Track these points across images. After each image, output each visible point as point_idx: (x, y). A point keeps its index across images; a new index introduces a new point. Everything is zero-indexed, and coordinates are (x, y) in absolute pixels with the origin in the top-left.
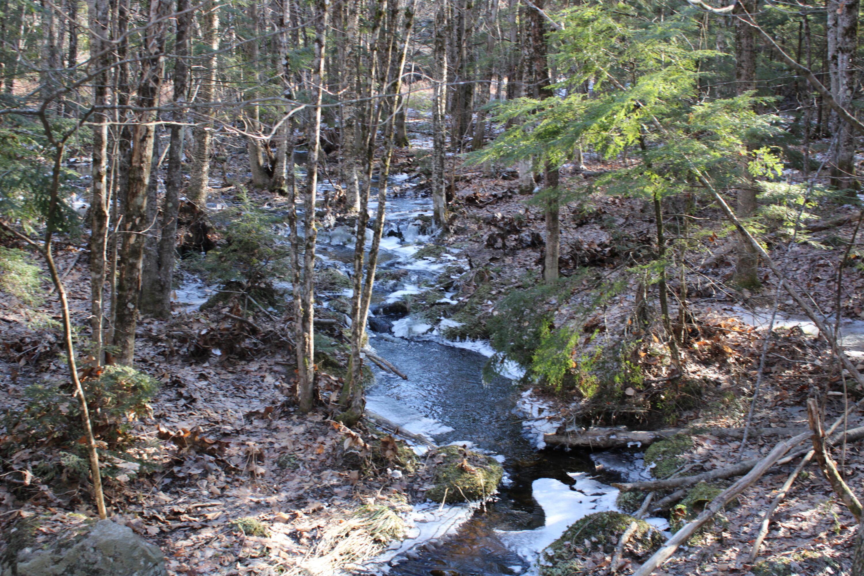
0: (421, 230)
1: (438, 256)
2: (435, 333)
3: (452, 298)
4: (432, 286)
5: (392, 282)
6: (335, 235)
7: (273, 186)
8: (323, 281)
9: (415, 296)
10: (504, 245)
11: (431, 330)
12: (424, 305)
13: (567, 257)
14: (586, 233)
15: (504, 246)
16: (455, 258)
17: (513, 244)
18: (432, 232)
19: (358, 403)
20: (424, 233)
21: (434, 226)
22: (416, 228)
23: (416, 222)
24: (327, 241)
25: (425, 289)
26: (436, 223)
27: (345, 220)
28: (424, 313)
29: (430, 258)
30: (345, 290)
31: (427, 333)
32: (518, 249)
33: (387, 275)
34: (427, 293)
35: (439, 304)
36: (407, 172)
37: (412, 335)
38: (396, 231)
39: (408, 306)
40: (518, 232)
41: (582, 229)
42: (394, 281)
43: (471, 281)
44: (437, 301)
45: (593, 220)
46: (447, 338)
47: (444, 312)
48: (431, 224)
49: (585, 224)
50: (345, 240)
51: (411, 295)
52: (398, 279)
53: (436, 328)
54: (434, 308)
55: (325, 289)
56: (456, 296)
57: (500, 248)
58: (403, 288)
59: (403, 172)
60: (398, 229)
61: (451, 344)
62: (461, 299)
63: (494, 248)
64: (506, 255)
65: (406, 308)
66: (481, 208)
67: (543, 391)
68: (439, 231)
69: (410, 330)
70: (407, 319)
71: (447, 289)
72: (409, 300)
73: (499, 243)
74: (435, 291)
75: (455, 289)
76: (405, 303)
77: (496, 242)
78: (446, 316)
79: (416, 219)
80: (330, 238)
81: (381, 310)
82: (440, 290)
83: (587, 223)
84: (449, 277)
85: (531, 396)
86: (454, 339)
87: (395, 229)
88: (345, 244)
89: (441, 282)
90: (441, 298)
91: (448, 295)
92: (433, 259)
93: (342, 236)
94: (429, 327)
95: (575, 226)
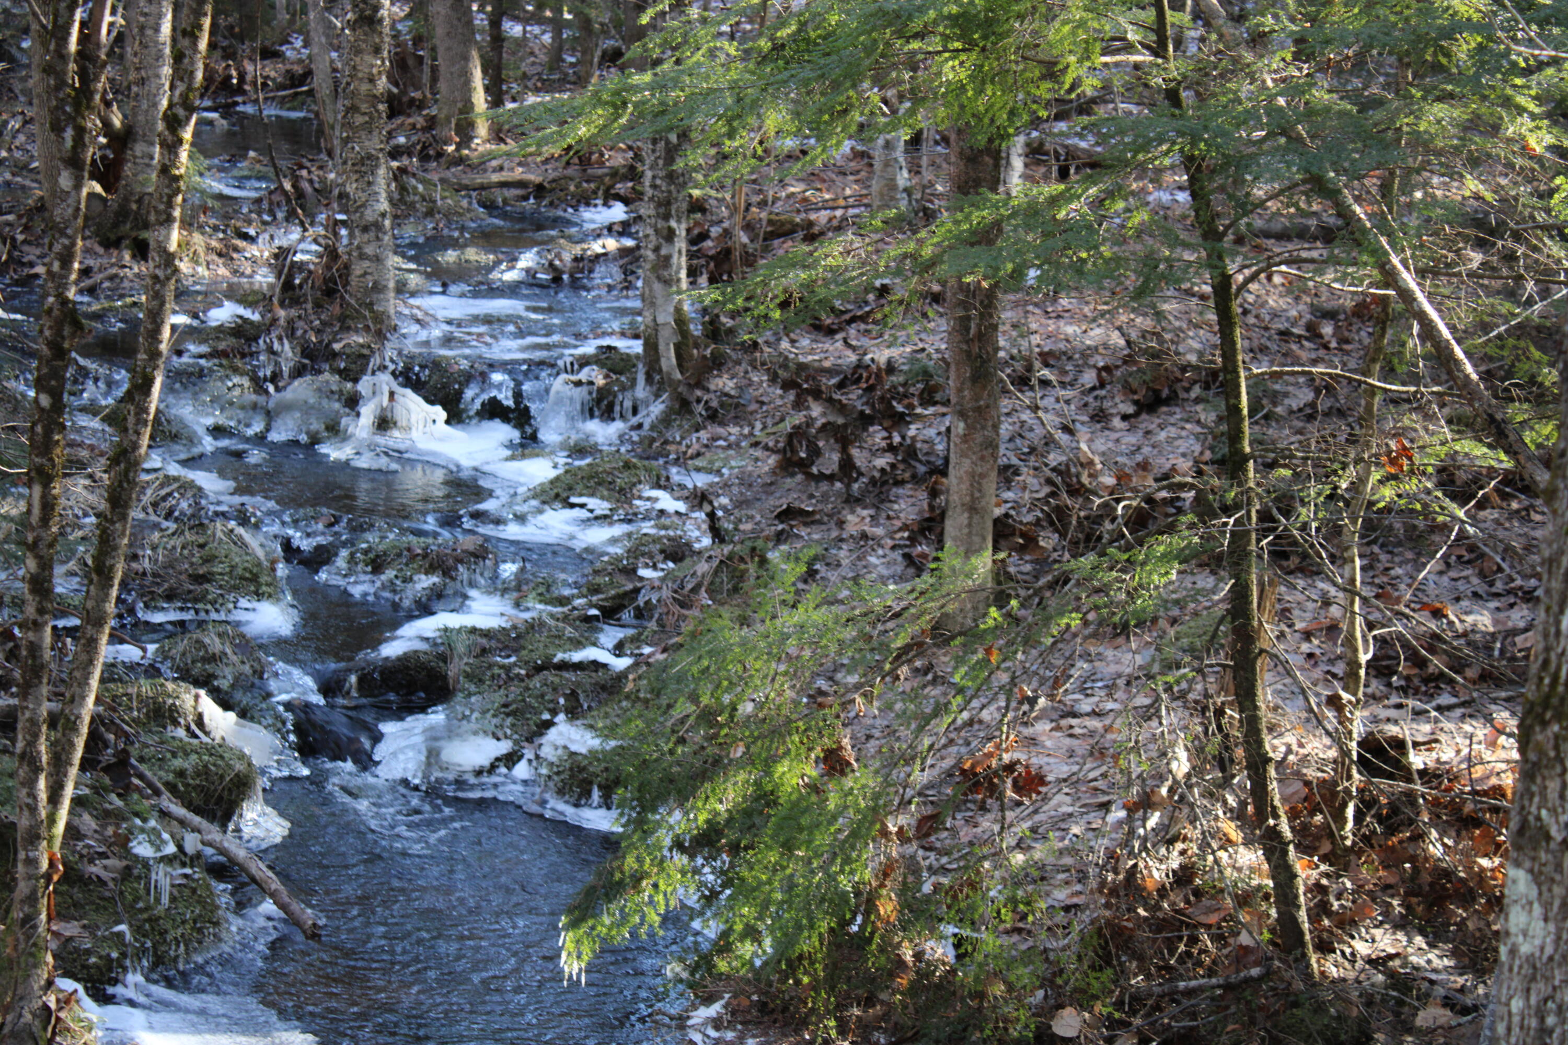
0: (599, 401)
1: (623, 495)
2: (522, 770)
3: (619, 650)
4: (562, 601)
5: (425, 582)
6: (287, 407)
7: (116, 225)
8: (170, 565)
9: (487, 634)
10: (847, 465)
11: (511, 759)
12: (507, 669)
13: (1029, 518)
14: (1163, 435)
15: (847, 467)
16: (681, 507)
17: (881, 462)
18: (635, 411)
19: (28, 1017)
20: (608, 415)
21: (641, 391)
22: (580, 394)
23: (583, 375)
24: (257, 427)
25: (536, 609)
26: (649, 379)
27: (335, 355)
28: (498, 698)
29: (592, 502)
30: (243, 603)
31: (492, 768)
32: (899, 483)
33: (413, 557)
34: (534, 626)
35: (565, 666)
36: (626, 201)
37: (436, 774)
38: (510, 403)
39: (453, 670)
40: (899, 421)
41: (1148, 422)
42: (435, 579)
43: (695, 590)
44: (560, 656)
45: (1196, 391)
46: (561, 792)
47: (573, 696)
48: (634, 382)
49: (1167, 402)
50: (317, 425)
51: (474, 630)
52: (447, 572)
53: (529, 753)
54: (536, 682)
55: (170, 596)
56: (636, 640)
57: (831, 478)
58: (460, 602)
59: (609, 197)
60: (518, 395)
61: (569, 812)
62: (647, 650)
63: (810, 476)
64: (852, 501)
65: (445, 677)
66: (830, 332)
67: (762, 1007)
68: (657, 409)
69: (433, 755)
70: (437, 717)
71: (610, 614)
72: (461, 648)
73: (830, 461)
74: (565, 618)
75: (640, 614)
76: (443, 658)
77: (815, 452)
78: (573, 713)
79: (584, 362)
80: (270, 416)
81: (353, 679)
82: (588, 619)
83: (1172, 400)
84: (630, 572)
85: (717, 1023)
86: (581, 798)
87: (506, 398)
88: (315, 440)
89: (595, 590)
90: (578, 644)
91: (611, 635)
92: (599, 505)
93: (307, 409)
94: (504, 747)
95: (1130, 409)
